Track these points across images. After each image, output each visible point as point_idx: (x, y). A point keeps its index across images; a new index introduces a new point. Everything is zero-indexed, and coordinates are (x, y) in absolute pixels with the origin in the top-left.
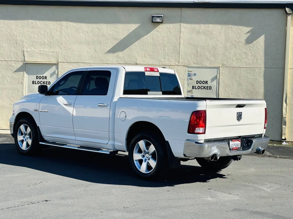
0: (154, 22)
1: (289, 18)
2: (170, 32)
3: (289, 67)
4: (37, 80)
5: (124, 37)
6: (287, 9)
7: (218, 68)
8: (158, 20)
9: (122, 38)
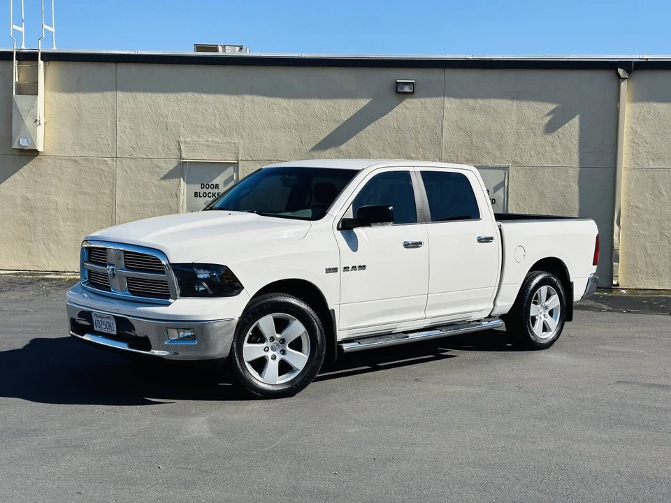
0: (400, 92)
1: (624, 85)
2: (426, 109)
3: (624, 165)
4: (202, 191)
5: (349, 117)
6: (620, 71)
7: (506, 169)
8: (407, 89)
9: (346, 119)
